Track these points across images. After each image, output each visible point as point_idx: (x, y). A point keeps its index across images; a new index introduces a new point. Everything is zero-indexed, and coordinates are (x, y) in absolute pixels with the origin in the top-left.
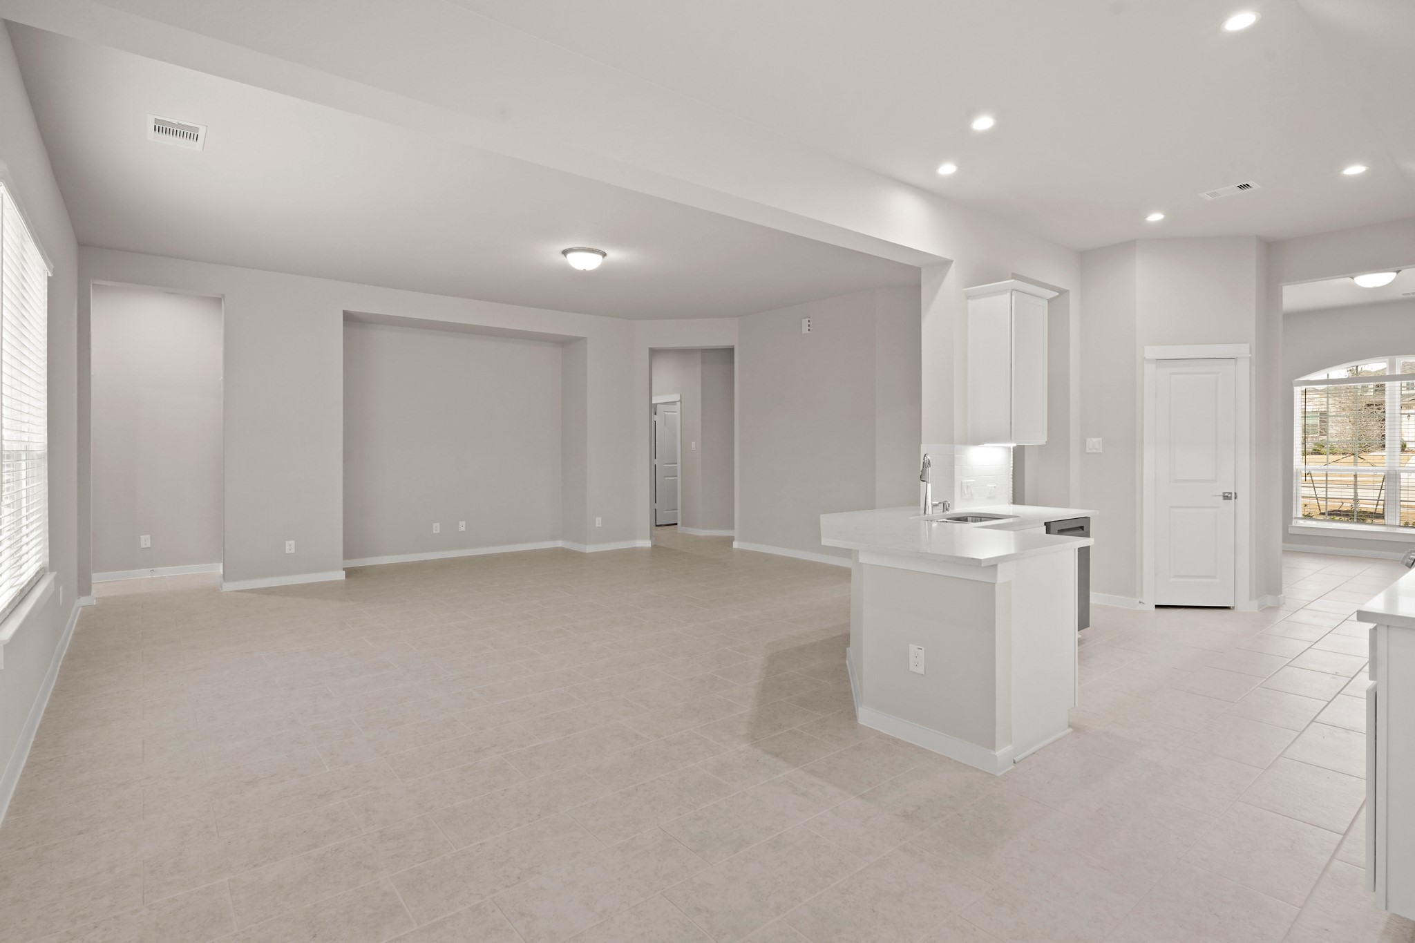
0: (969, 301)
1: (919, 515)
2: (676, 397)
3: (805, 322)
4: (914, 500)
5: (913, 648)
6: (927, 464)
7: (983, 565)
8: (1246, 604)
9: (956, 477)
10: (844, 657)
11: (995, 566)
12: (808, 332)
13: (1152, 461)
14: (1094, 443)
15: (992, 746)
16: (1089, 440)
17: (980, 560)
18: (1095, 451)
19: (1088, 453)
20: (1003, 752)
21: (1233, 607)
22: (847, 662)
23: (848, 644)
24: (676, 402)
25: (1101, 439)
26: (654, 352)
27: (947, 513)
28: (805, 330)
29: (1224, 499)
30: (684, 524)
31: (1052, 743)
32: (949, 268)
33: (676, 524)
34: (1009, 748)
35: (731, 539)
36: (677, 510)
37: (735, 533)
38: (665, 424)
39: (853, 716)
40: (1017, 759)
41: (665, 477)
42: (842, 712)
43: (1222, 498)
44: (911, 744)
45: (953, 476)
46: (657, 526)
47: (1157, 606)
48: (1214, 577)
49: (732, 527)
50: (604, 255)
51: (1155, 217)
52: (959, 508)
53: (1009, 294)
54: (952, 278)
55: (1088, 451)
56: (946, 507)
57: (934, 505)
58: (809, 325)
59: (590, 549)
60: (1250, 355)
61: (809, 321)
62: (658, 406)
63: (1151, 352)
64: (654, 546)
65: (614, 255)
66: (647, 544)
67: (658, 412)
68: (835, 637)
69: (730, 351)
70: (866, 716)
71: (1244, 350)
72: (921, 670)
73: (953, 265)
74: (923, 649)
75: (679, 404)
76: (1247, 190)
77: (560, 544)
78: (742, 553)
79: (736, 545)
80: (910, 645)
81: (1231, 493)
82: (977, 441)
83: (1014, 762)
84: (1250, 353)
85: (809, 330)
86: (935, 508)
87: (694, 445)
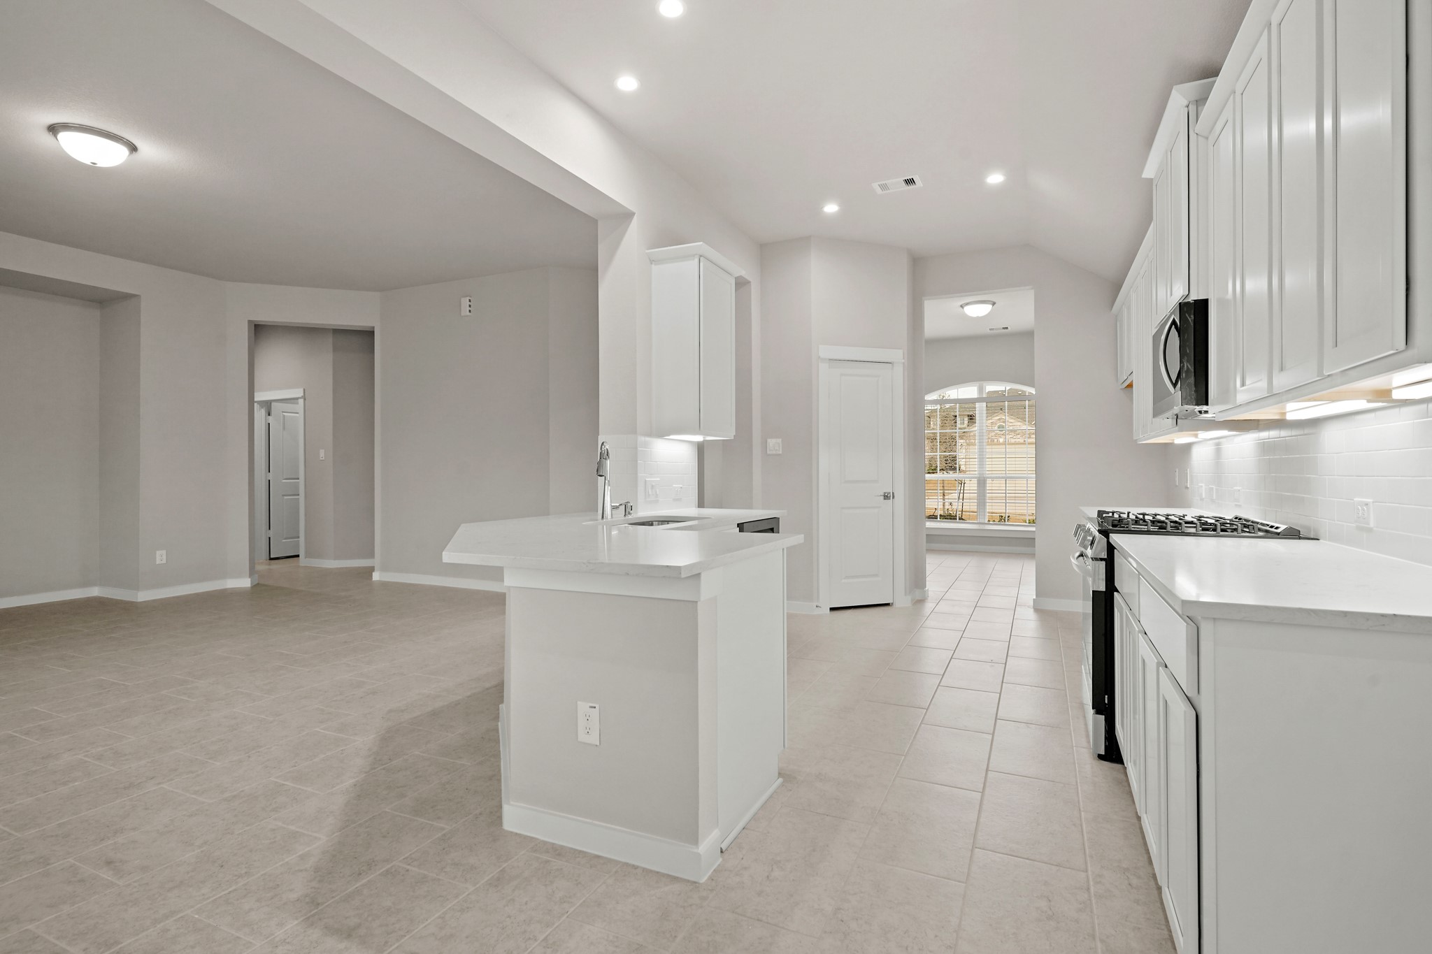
0: (653, 266)
1: (597, 520)
2: (298, 393)
3: (465, 302)
4: (591, 505)
5: (583, 707)
6: (604, 456)
7: (683, 575)
8: (902, 601)
9: (639, 475)
10: (497, 718)
11: (699, 575)
12: (468, 313)
13: (826, 462)
14: (774, 444)
15: (694, 839)
16: (769, 440)
17: (679, 568)
18: (774, 452)
19: (769, 455)
20: (709, 842)
21: (892, 604)
22: (499, 723)
23: (501, 699)
24: (297, 399)
25: (779, 441)
26: (259, 330)
27: (630, 517)
28: (465, 310)
29: (885, 499)
30: (308, 555)
31: (763, 807)
32: (631, 221)
33: (298, 556)
34: (716, 834)
35: (372, 569)
36: (298, 537)
37: (376, 561)
38: (284, 428)
39: (496, 816)
40: (724, 846)
41: (283, 495)
42: (480, 814)
43: (882, 497)
44: (580, 852)
45: (636, 474)
46: (271, 559)
47: (832, 609)
48: (876, 575)
49: (371, 555)
50: (133, 148)
51: (831, 208)
52: (643, 512)
53: (697, 260)
54: (634, 234)
55: (768, 452)
56: (628, 509)
57: (614, 508)
58: (470, 306)
59: (143, 596)
60: (903, 361)
61: (470, 301)
62: (273, 404)
63: (825, 351)
64: (256, 587)
65: (153, 152)
66: (245, 583)
67: (273, 412)
68: (487, 689)
69: (369, 334)
70: (515, 817)
71: (898, 355)
72: (594, 739)
73: (635, 217)
74: (597, 706)
75: (301, 401)
76: (911, 187)
77: (95, 592)
78: (385, 585)
79: (376, 576)
80: (579, 703)
81: (890, 493)
82: (662, 434)
83: (722, 852)
84: (904, 358)
85: (470, 311)
86: (614, 512)
87: (322, 453)
